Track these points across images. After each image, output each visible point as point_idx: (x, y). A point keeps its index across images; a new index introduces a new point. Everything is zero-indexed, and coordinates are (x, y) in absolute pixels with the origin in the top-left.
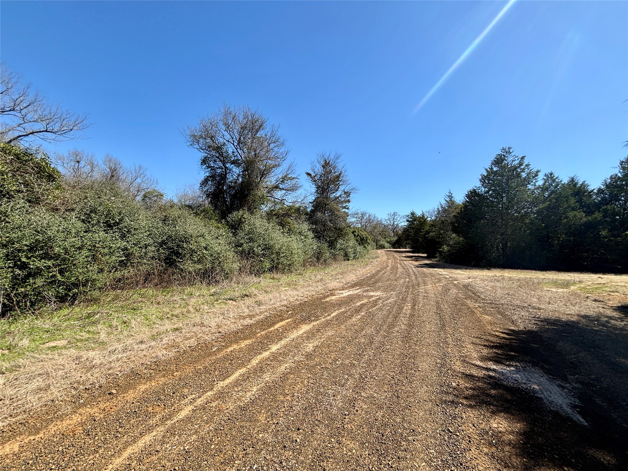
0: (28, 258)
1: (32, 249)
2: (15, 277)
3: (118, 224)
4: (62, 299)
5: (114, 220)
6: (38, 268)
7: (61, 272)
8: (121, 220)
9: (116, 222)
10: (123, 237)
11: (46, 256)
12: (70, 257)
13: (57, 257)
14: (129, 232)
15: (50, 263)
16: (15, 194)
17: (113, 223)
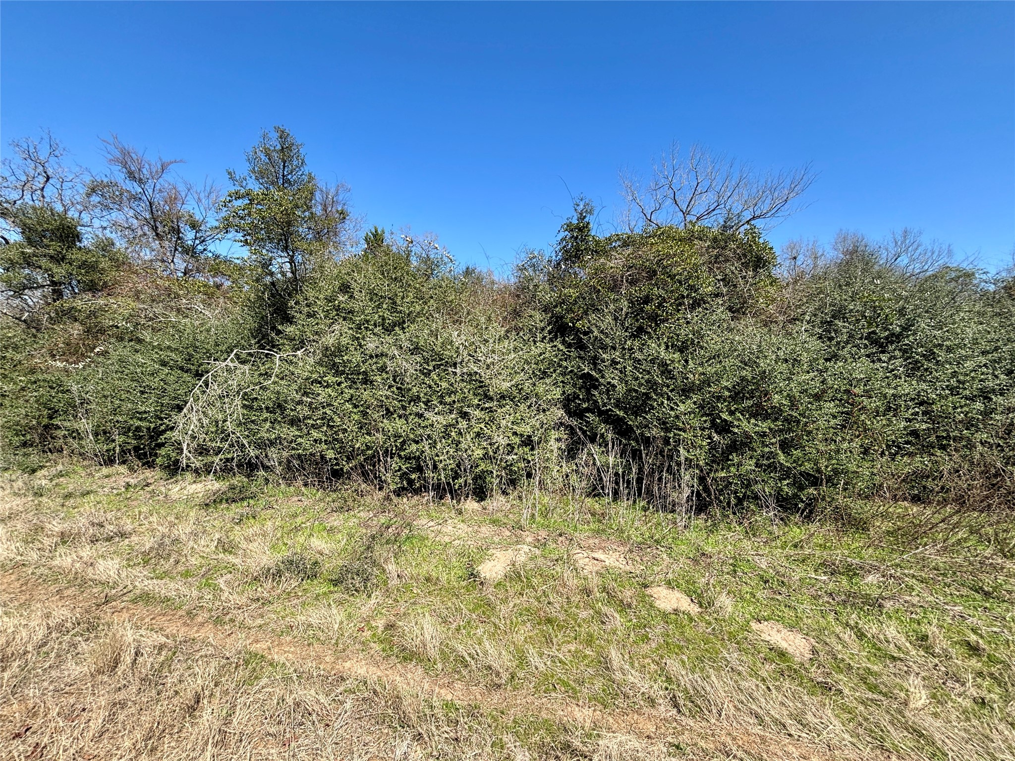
0: (732, 413)
1: (737, 395)
2: (713, 446)
3: (898, 337)
4: (786, 505)
5: (886, 329)
6: (747, 435)
7: (785, 446)
8: (905, 328)
9: (893, 335)
10: (914, 369)
11: (758, 413)
12: (800, 414)
13: (774, 414)
14: (930, 355)
15: (764, 426)
16: (713, 301)
17: (886, 338)
